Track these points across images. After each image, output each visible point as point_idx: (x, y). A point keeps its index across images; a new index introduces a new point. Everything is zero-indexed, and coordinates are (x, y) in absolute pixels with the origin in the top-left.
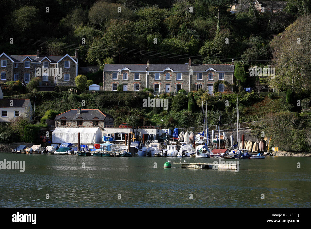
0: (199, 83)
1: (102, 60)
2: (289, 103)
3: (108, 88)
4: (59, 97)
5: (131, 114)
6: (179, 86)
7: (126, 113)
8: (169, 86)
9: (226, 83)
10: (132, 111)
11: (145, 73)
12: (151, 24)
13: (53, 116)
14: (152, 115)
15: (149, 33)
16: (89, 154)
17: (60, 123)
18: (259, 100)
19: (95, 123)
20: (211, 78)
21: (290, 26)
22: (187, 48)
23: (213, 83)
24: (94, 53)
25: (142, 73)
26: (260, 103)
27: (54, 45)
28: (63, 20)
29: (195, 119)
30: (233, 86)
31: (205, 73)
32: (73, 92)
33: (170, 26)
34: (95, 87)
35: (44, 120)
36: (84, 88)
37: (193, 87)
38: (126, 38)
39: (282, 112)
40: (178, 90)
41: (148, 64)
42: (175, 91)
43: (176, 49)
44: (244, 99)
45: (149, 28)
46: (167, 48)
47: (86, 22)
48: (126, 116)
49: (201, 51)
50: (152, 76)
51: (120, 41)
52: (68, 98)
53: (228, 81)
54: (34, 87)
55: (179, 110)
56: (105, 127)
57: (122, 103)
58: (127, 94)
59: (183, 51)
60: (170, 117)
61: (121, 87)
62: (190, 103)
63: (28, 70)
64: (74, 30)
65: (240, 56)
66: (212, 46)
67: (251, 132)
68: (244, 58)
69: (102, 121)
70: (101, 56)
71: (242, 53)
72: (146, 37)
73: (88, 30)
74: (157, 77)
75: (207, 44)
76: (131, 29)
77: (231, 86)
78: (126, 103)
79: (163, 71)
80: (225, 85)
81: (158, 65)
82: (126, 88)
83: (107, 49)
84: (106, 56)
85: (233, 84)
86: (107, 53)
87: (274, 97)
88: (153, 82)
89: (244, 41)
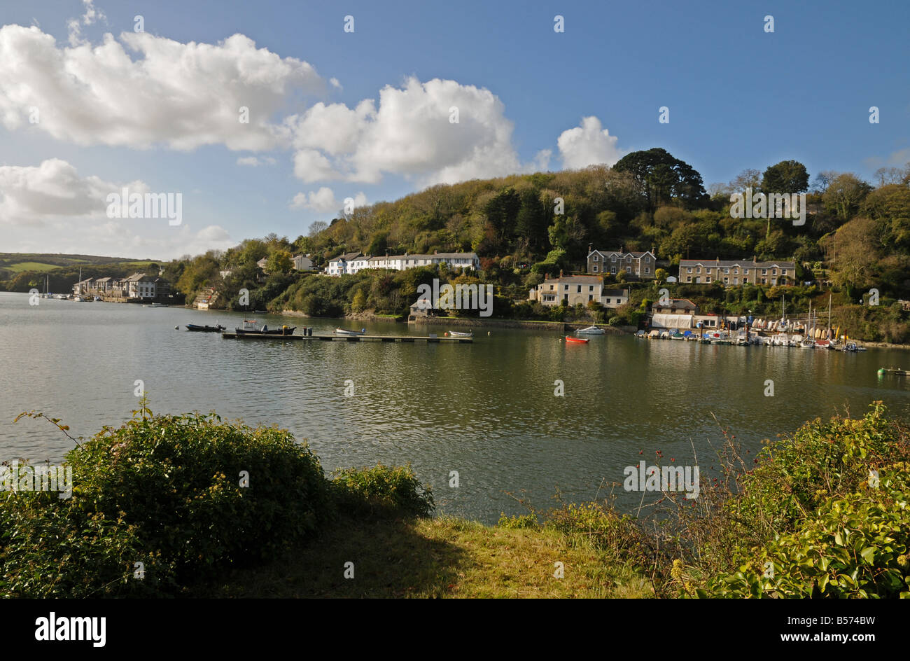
0: (763, 278)
1: (672, 256)
2: (851, 296)
3: (683, 280)
4: (645, 287)
5: (708, 302)
6: (745, 279)
7: (703, 302)
8: (737, 280)
9: (788, 277)
10: (708, 300)
11: (716, 268)
12: (710, 226)
13: (649, 305)
14: (725, 304)
15: (709, 233)
16: (710, 343)
17: (656, 310)
18: (821, 293)
19: (687, 311)
20: (774, 273)
21: (841, 228)
22: (745, 246)
23: (777, 278)
24: (665, 250)
25: (713, 268)
26: (822, 296)
27: (631, 243)
28: (632, 221)
29: (765, 308)
30: (795, 281)
31: (769, 269)
32: (658, 283)
33: (726, 227)
34: (672, 279)
35: (643, 307)
36: (663, 281)
37: (758, 280)
38: (693, 237)
39: (846, 306)
40: (745, 283)
41: (718, 261)
42: (742, 283)
43: (735, 247)
44: (808, 291)
45: (709, 229)
46: (727, 246)
47: (653, 224)
48: (704, 304)
49: (757, 249)
50: (722, 271)
51: (688, 240)
52: (653, 288)
53: (790, 276)
54: (622, 278)
55: (749, 300)
56: (695, 314)
57: (699, 293)
58: (704, 286)
59: (741, 249)
60: (741, 307)
61: (695, 279)
62: (760, 295)
63: (613, 264)
64: (643, 230)
65: (792, 253)
66: (766, 244)
67: (819, 321)
68: (796, 255)
69: (693, 310)
70: (671, 252)
71: (794, 251)
72: (707, 237)
73: (655, 231)
74: (727, 272)
75: (761, 243)
76: (696, 230)
77: (793, 280)
78: (703, 293)
79: (732, 267)
80: (787, 280)
81: (727, 262)
82: (699, 281)
83: (676, 247)
84: (676, 253)
85: (794, 278)
86: (677, 250)
87: (836, 291)
88: (723, 276)
89: (793, 240)
